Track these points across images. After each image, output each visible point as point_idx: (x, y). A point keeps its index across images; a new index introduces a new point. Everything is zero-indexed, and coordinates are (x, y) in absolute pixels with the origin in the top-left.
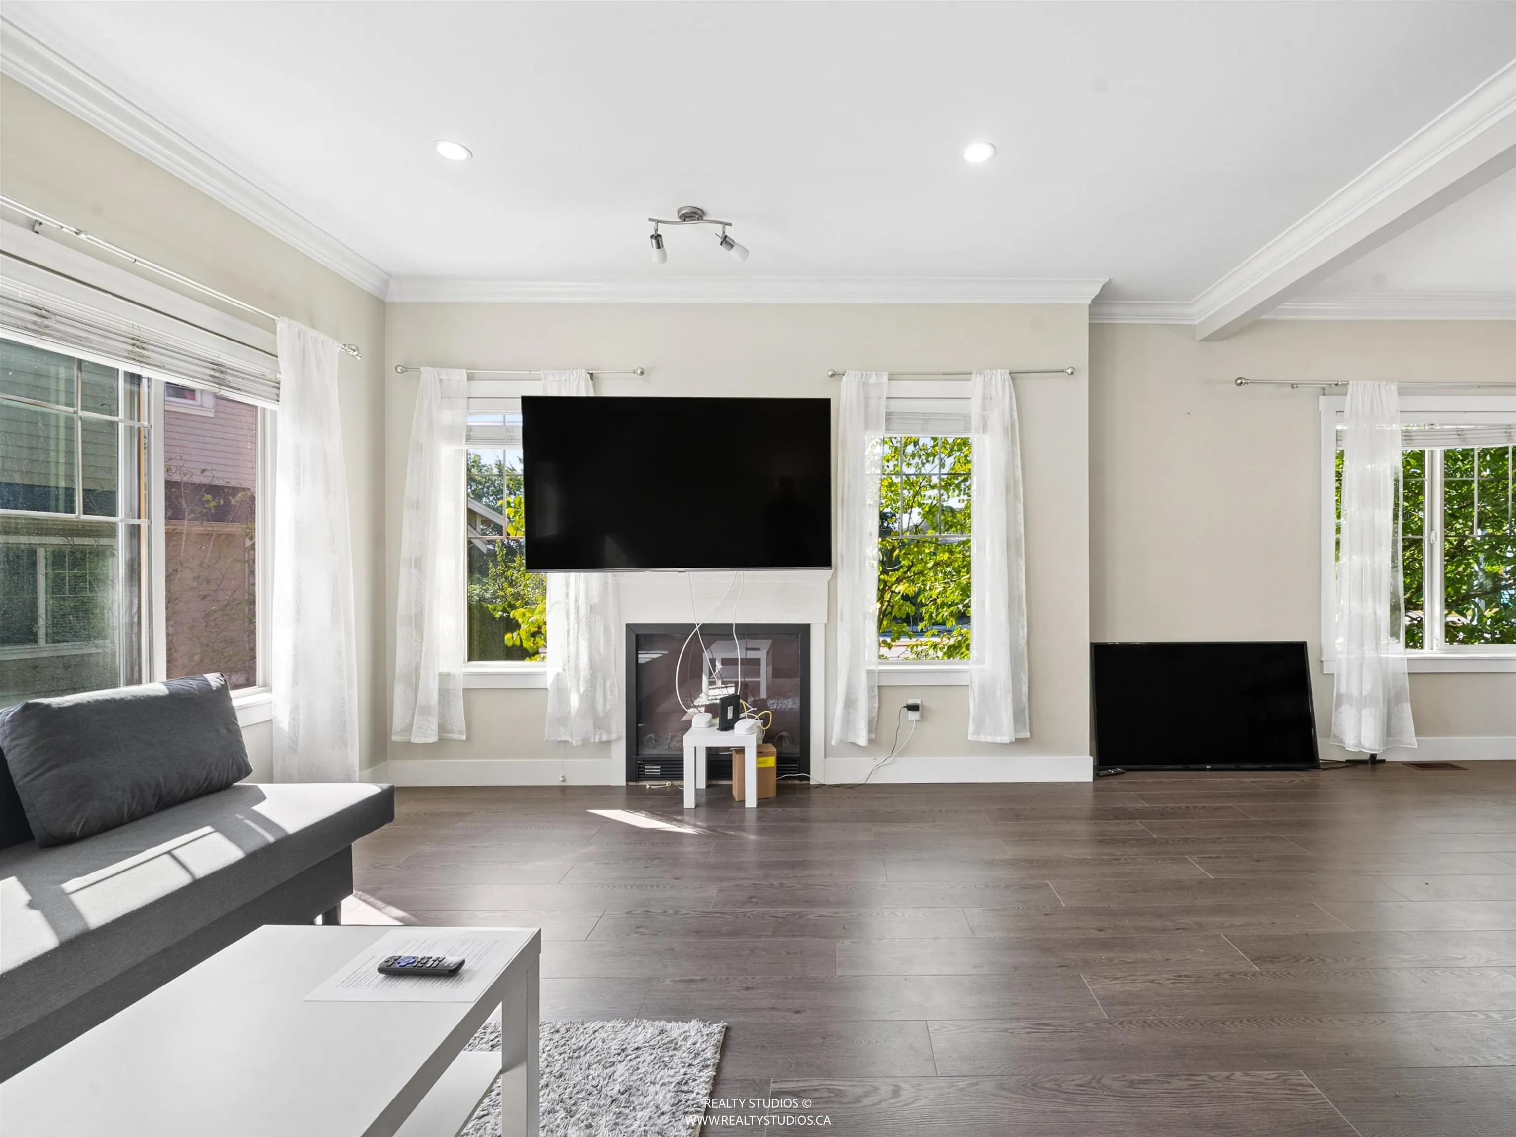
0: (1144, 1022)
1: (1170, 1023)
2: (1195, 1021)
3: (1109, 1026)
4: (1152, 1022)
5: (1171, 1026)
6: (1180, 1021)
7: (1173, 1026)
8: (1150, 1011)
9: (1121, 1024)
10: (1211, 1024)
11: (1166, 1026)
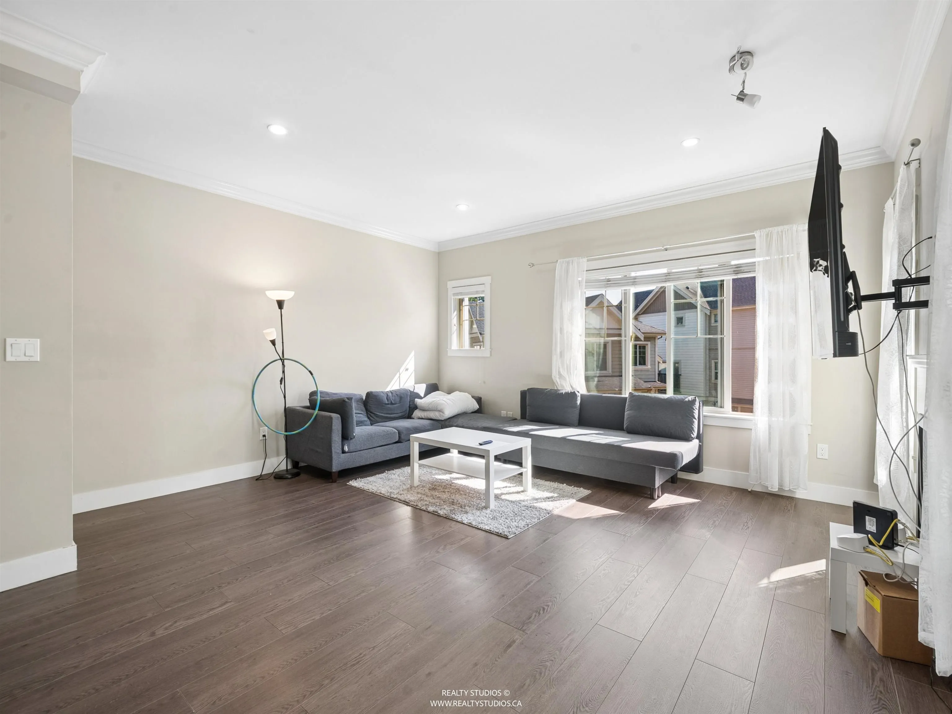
0: (368, 620)
1: (355, 626)
2: (342, 635)
3: (384, 608)
4: (365, 621)
5: (354, 624)
6: (350, 630)
7: (353, 625)
8: (368, 627)
9: (379, 613)
10: (333, 638)
11: (357, 623)
